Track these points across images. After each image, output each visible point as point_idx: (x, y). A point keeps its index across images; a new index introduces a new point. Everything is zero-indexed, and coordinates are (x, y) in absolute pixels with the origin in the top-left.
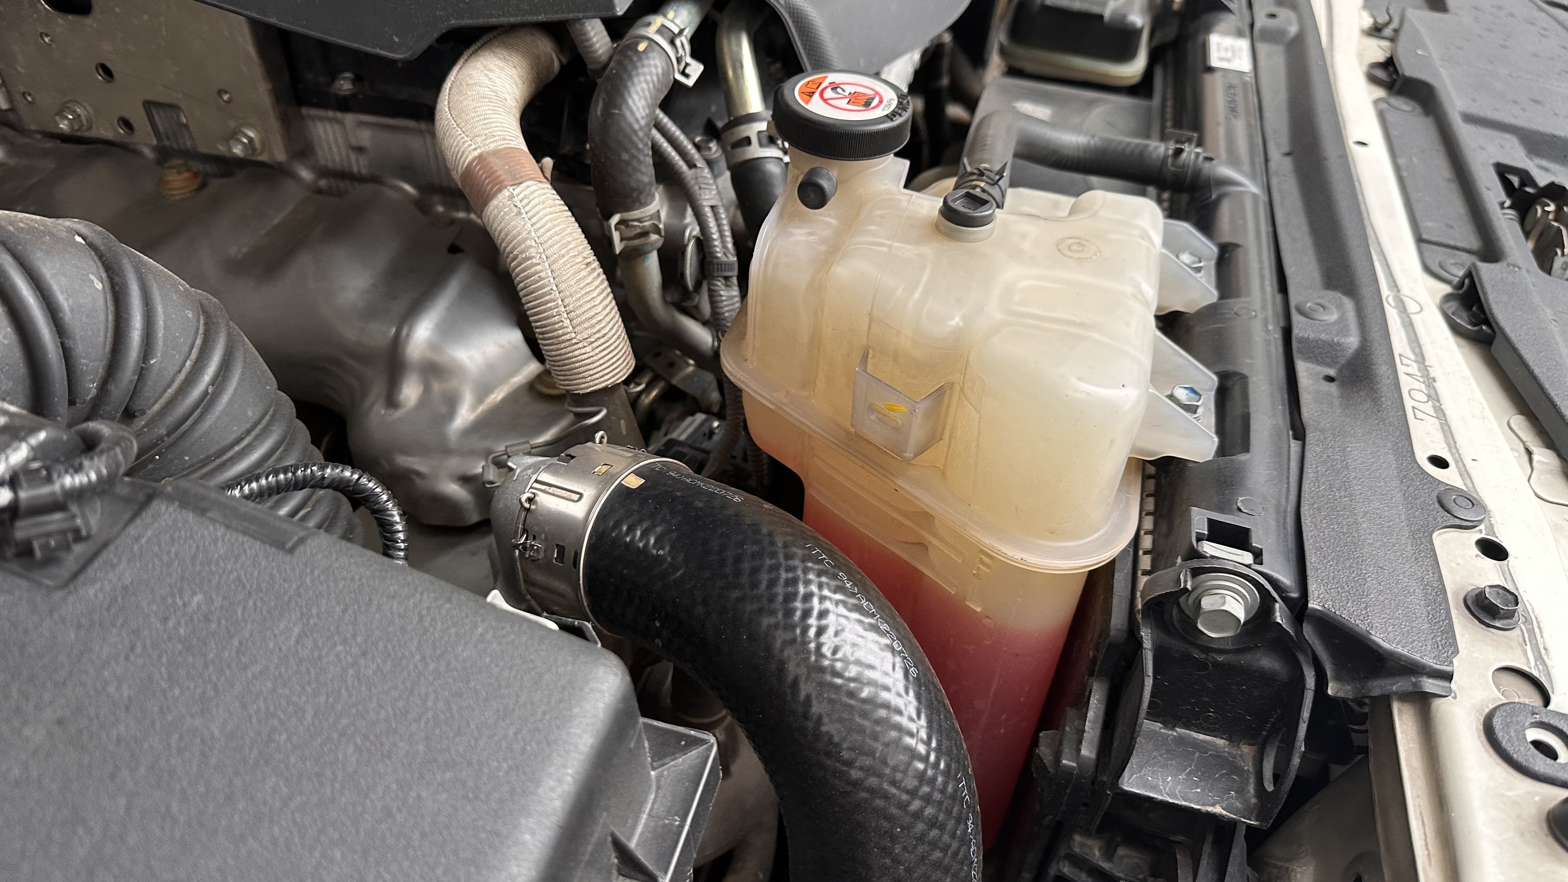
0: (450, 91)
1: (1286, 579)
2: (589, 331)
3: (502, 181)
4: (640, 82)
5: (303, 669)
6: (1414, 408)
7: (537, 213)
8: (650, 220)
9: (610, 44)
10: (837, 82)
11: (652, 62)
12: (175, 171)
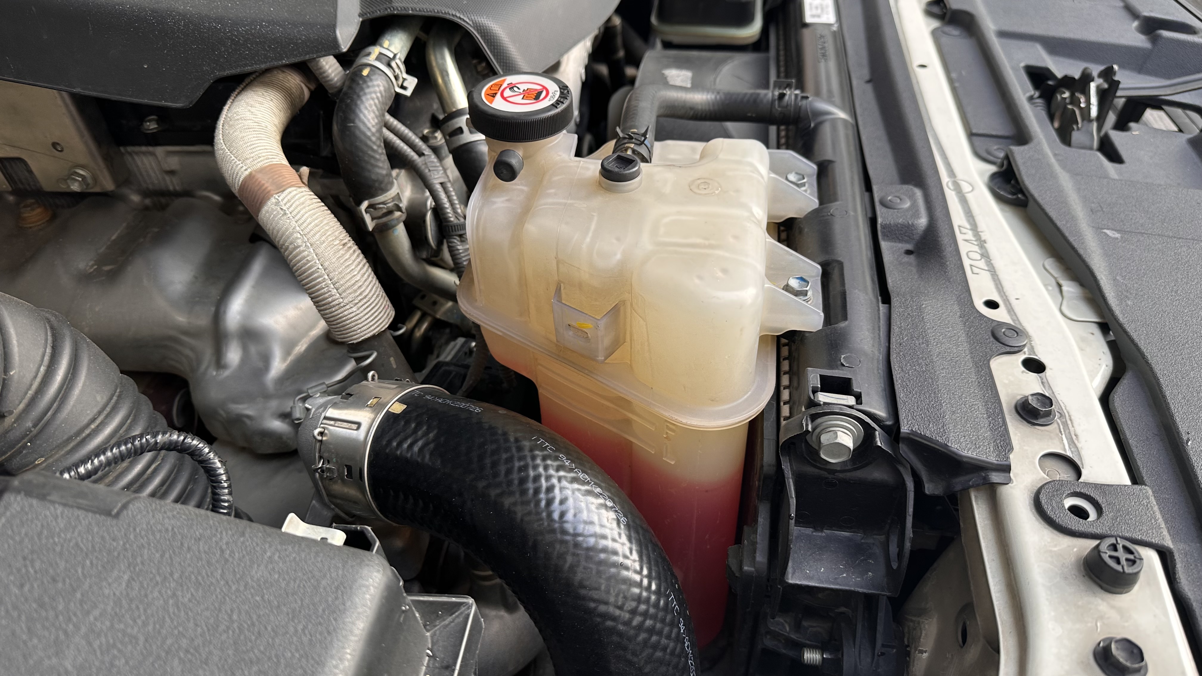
0: (223, 126)
1: (881, 412)
2: (353, 295)
3: (269, 192)
4: (367, 99)
5: (134, 606)
6: (971, 265)
7: (299, 212)
8: (393, 201)
9: (343, 72)
10: (513, 83)
11: (375, 83)
12: (29, 208)
